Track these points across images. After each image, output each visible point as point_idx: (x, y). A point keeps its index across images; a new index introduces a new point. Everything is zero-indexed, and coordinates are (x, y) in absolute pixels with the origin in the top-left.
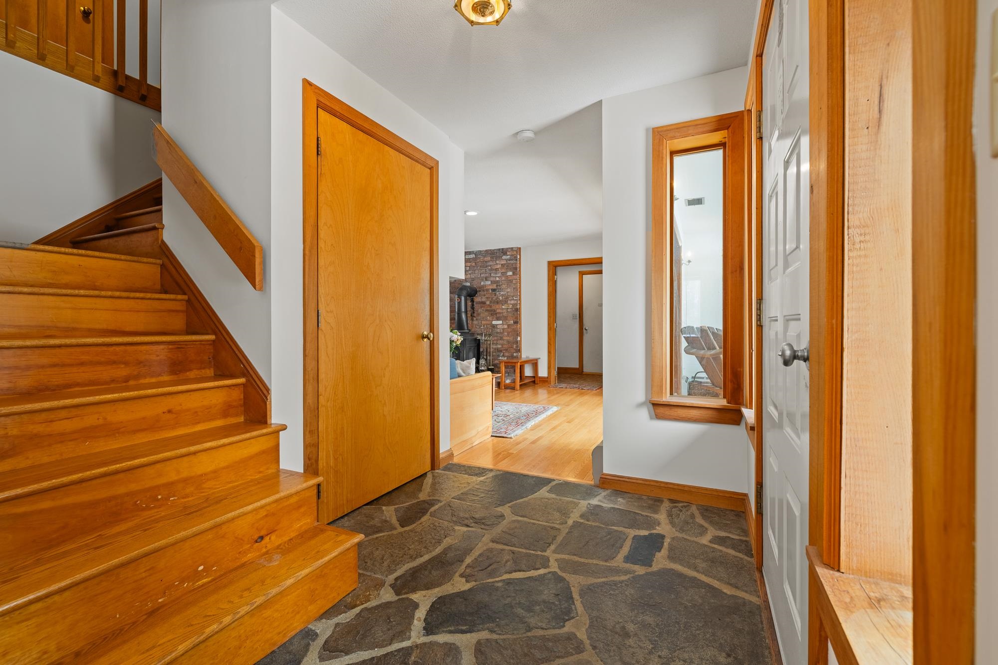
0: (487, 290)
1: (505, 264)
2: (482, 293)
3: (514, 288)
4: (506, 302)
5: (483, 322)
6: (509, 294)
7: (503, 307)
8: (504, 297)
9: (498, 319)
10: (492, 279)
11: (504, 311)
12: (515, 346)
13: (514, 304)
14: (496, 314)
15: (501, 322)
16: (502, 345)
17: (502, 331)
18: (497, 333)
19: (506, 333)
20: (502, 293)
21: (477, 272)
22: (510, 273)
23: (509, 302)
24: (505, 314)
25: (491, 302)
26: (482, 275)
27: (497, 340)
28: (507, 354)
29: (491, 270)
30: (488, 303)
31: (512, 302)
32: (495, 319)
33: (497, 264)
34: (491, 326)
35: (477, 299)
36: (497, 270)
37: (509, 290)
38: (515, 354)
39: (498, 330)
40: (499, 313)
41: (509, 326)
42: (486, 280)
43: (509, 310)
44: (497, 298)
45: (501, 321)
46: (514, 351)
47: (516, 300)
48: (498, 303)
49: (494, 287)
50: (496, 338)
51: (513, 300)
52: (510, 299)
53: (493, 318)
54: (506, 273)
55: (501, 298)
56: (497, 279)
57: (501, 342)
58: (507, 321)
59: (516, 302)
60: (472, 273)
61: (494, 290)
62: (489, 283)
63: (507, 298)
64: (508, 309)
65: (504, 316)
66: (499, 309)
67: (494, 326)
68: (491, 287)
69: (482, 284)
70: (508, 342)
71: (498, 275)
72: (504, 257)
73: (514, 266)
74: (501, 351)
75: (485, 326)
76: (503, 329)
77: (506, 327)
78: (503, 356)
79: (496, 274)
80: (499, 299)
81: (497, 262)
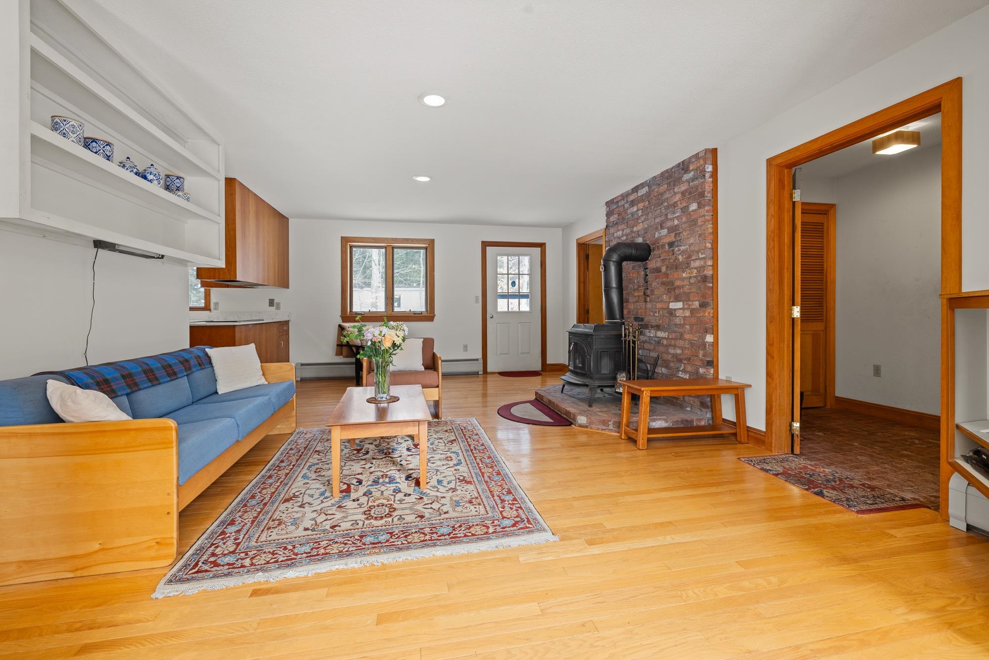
0: (663, 246)
1: (686, 191)
2: (656, 252)
3: (700, 235)
4: (688, 265)
5: (659, 305)
6: (692, 248)
7: (684, 275)
8: (684, 257)
9: (677, 299)
10: (669, 224)
11: (686, 282)
12: (701, 353)
13: (700, 267)
14: (674, 289)
15: (679, 305)
16: (683, 349)
17: (682, 323)
18: (676, 325)
19: (688, 327)
20: (682, 248)
21: (650, 216)
22: (694, 206)
23: (693, 264)
24: (686, 289)
25: (667, 267)
26: (656, 221)
27: (675, 339)
28: (689, 368)
29: (667, 208)
30: (664, 269)
31: (697, 264)
32: (672, 299)
33: (676, 193)
34: (668, 313)
35: (652, 264)
36: (675, 205)
37: (692, 241)
38: (701, 370)
39: (677, 321)
40: (679, 287)
41: (693, 311)
42: (662, 228)
43: (692, 281)
44: (676, 259)
45: (681, 303)
46: (700, 364)
47: (702, 259)
48: (676, 269)
49: (672, 238)
50: (674, 335)
51: (699, 259)
52: (694, 258)
53: (670, 298)
54: (687, 207)
55: (680, 258)
56: (676, 222)
57: (680, 343)
58: (690, 303)
59: (702, 263)
60: (646, 220)
61: (671, 244)
62: (664, 232)
63: (690, 257)
64: (690, 278)
65: (685, 293)
66: (678, 279)
67: (672, 313)
68: (667, 240)
69: (656, 236)
70: (692, 344)
71: (677, 215)
72: (687, 177)
73: (700, 190)
74: (680, 361)
75: (661, 312)
76: (685, 318)
77: (688, 313)
78: (684, 371)
79: (674, 213)
80: (678, 260)
81: (676, 190)
